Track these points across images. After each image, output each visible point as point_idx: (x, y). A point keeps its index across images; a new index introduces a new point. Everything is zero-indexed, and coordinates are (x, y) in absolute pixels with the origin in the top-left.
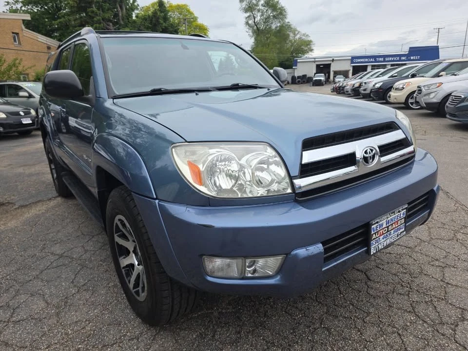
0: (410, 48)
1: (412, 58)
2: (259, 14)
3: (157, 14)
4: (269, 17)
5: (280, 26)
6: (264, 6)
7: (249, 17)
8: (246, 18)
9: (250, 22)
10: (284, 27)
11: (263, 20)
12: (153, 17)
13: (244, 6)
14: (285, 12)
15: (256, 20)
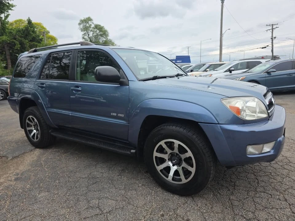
0: (177, 56)
1: (178, 61)
2: (92, 33)
3: (29, 28)
4: (97, 35)
5: (105, 41)
6: (94, 28)
7: (85, 34)
8: (83, 35)
9: (86, 37)
10: (107, 41)
11: (94, 36)
12: (26, 30)
13: (81, 27)
14: (107, 32)
15: (90, 36)
